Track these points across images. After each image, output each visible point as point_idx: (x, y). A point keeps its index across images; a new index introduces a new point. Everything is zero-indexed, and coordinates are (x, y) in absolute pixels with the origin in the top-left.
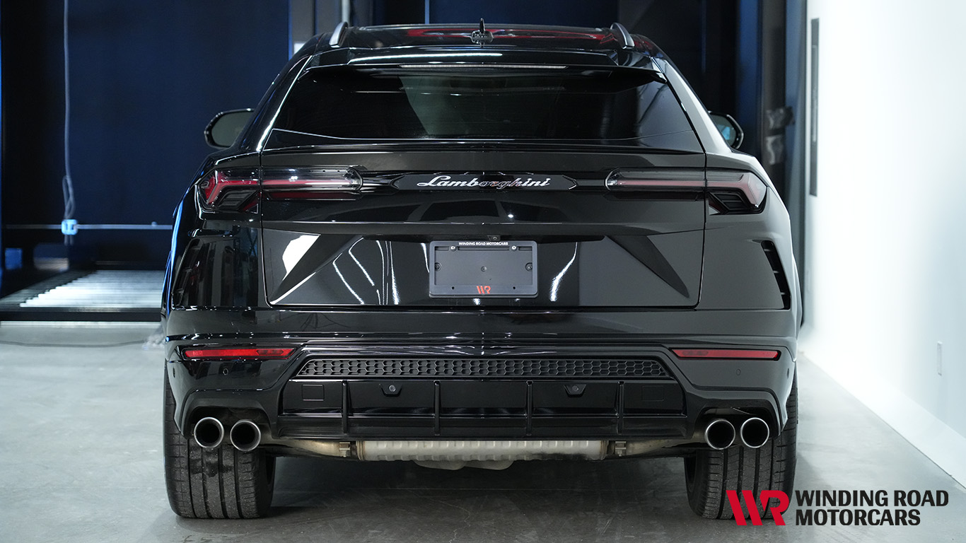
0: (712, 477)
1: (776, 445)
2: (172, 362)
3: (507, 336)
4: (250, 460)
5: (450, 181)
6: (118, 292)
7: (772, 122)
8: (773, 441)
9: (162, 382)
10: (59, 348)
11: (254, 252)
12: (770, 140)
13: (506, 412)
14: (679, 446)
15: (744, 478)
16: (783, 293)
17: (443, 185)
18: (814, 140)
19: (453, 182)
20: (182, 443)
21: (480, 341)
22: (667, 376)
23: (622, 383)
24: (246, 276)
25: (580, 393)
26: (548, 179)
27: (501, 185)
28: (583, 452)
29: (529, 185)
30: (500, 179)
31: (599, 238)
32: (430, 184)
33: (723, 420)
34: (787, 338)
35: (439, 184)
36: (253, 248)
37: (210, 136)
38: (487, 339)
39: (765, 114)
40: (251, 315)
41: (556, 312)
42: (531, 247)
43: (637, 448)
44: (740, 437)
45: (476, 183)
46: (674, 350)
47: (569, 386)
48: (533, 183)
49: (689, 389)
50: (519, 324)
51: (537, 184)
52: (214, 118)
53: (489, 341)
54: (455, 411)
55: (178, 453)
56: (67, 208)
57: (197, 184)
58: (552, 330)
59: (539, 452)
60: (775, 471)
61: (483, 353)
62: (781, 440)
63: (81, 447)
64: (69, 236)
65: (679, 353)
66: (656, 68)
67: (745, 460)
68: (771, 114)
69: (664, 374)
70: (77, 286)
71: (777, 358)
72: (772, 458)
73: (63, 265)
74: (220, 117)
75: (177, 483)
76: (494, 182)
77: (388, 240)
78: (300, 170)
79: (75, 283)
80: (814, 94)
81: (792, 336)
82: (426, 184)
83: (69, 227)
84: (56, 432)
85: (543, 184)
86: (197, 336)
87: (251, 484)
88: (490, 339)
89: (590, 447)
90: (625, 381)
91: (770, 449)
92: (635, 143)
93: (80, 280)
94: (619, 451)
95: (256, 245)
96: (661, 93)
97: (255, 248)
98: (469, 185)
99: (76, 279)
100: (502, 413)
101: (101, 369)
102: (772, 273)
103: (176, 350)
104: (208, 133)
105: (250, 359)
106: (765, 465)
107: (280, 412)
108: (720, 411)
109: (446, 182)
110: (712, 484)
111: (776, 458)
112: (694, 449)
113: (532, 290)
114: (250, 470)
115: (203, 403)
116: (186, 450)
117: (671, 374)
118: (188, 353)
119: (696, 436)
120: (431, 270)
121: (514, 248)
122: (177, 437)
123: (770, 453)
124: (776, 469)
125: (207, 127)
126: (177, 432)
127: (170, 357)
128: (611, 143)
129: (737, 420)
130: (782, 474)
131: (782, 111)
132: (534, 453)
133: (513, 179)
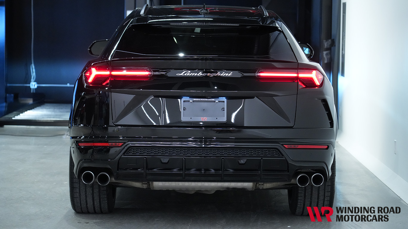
0: (299, 198)
1: (326, 185)
2: (73, 148)
3: (214, 138)
4: (105, 189)
5: (190, 73)
6: (53, 113)
7: (326, 45)
8: (325, 183)
9: (69, 156)
10: (28, 137)
11: (108, 101)
12: (325, 53)
13: (213, 171)
14: (285, 185)
15: (313, 199)
16: (330, 121)
17: (187, 75)
18: (344, 53)
19: (191, 74)
20: (77, 182)
21: (202, 141)
22: (281, 156)
23: (262, 159)
24: (104, 112)
25: (244, 163)
26: (231, 73)
27: (212, 75)
28: (245, 188)
29: (223, 75)
30: (211, 72)
31: (253, 98)
32: (182, 74)
33: (304, 174)
34: (332, 140)
35: (185, 74)
36: (107, 99)
37: (90, 51)
38: (205, 140)
39: (323, 42)
40: (106, 129)
41: (234, 129)
42: (224, 101)
43: (268, 185)
44: (311, 182)
45: (201, 74)
46: (284, 145)
47: (240, 160)
48: (225, 74)
49: (290, 162)
50: (219, 133)
51: (227, 75)
52: (92, 43)
53: (206, 141)
54: (192, 170)
55: (75, 186)
56: (32, 77)
57: (84, 73)
58: (232, 136)
59: (227, 187)
60: (326, 196)
61: (203, 146)
62: (329, 183)
63: (36, 181)
64: (33, 89)
65: (286, 146)
66: (277, 25)
67: (313, 191)
68: (325, 42)
69: (280, 155)
70: (36, 110)
71: (327, 148)
72: (325, 191)
73: (30, 101)
74: (95, 43)
75: (75, 199)
76: (209, 74)
77: (164, 98)
78: (127, 68)
79: (35, 109)
80: (344, 34)
81: (334, 139)
82: (180, 74)
83: (33, 85)
84: (26, 174)
85: (229, 75)
86: (83, 137)
87: (106, 199)
88: (206, 140)
89: (248, 185)
90: (263, 158)
91: (324, 187)
92: (268, 58)
93: (38, 108)
94: (261, 187)
95: (108, 98)
96: (279, 35)
97: (108, 100)
98: (198, 75)
99: (36, 107)
100: (212, 171)
101: (45, 146)
102: (325, 113)
103: (74, 142)
104: (89, 49)
105: (105, 147)
106: (321, 193)
107: (118, 170)
108: (302, 171)
109: (189, 74)
110: (299, 201)
111: (326, 191)
112: (292, 186)
113: (224, 119)
114: (105, 193)
115: (86, 165)
116: (79, 185)
117: (282, 155)
118: (79, 144)
119: (293, 181)
120: (182, 110)
121: (217, 101)
122: (75, 179)
123: (324, 188)
124: (326, 195)
125: (89, 47)
126: (75, 177)
127: (72, 145)
128: (258, 58)
129: (310, 174)
130: (329, 197)
131: (330, 41)
132: (224, 187)
133: (217, 73)
